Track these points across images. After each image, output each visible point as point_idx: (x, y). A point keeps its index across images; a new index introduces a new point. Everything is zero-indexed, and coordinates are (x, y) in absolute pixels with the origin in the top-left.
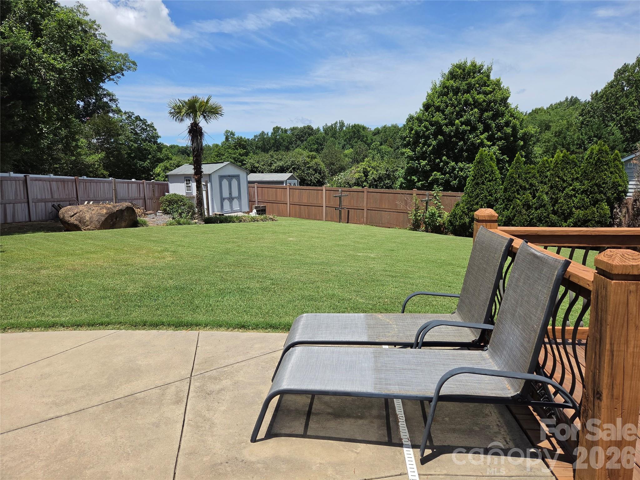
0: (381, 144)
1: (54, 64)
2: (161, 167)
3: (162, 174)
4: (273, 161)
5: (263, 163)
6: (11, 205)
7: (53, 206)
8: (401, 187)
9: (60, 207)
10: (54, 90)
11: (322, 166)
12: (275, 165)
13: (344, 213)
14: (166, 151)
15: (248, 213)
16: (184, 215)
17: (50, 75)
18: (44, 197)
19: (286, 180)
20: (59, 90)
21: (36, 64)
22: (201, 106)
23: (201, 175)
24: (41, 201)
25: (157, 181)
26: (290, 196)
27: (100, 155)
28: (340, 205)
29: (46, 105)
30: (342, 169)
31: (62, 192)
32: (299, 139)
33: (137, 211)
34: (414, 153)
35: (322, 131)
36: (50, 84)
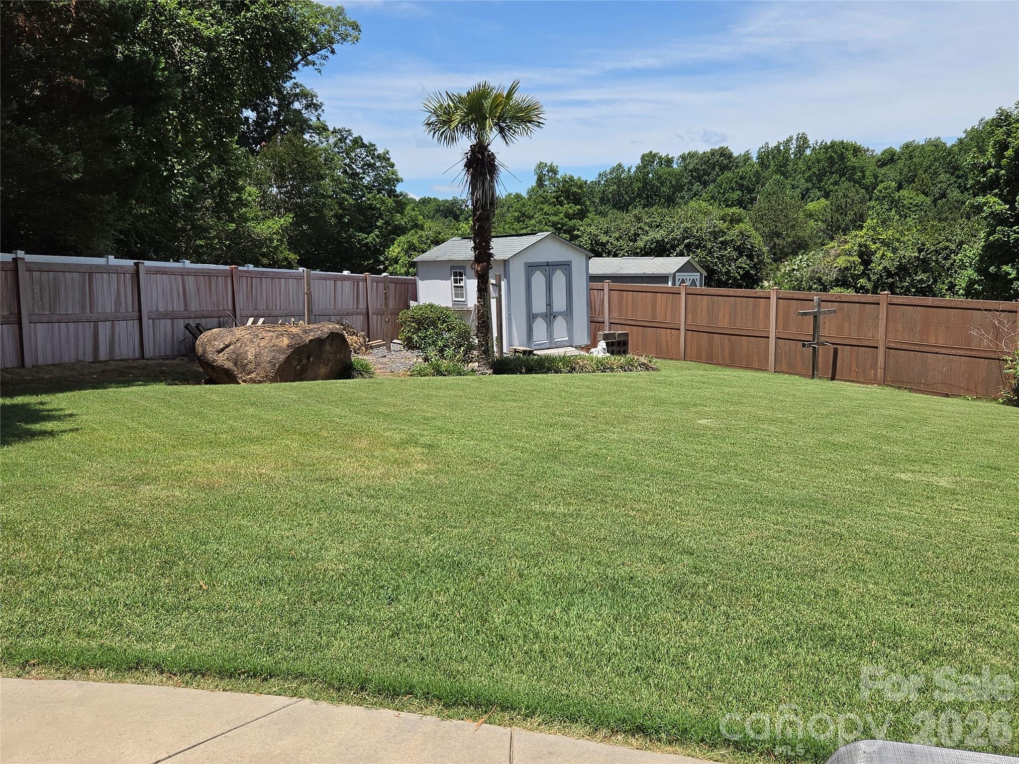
0: (900, 187)
1: (199, 29)
2: (401, 244)
3: (404, 259)
4: (641, 228)
5: (617, 235)
6: (108, 324)
7: (187, 327)
8: (970, 292)
9: (199, 330)
10: (197, 84)
11: (757, 240)
12: (645, 238)
13: (824, 356)
14: (413, 210)
15: (587, 348)
16: (449, 352)
17: (191, 53)
18: (170, 309)
19: (675, 273)
20: (206, 84)
21: (165, 31)
22: (495, 106)
23: (489, 264)
24: (165, 316)
25: (391, 274)
26: (688, 309)
27: (283, 220)
28: (814, 335)
29: (181, 116)
30: (800, 246)
31: (206, 299)
32: (699, 179)
33: (350, 339)
34: (1007, 207)
35: (754, 160)
36: (190, 70)
